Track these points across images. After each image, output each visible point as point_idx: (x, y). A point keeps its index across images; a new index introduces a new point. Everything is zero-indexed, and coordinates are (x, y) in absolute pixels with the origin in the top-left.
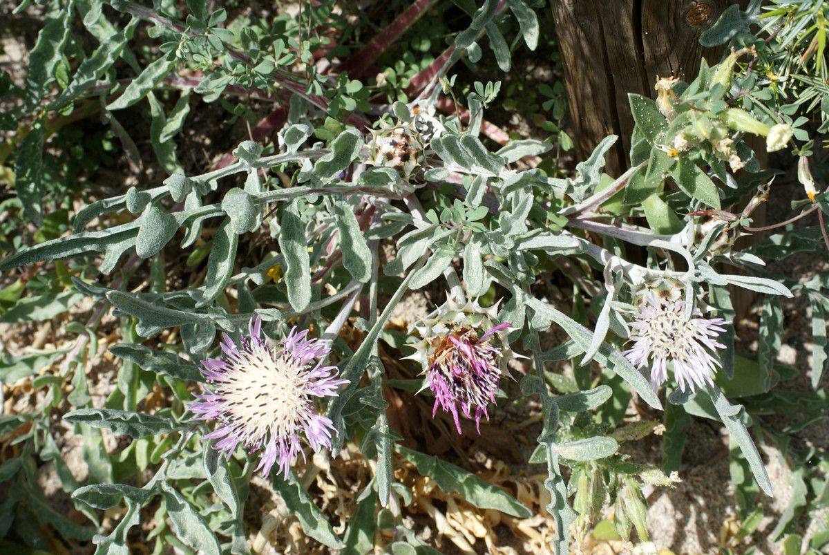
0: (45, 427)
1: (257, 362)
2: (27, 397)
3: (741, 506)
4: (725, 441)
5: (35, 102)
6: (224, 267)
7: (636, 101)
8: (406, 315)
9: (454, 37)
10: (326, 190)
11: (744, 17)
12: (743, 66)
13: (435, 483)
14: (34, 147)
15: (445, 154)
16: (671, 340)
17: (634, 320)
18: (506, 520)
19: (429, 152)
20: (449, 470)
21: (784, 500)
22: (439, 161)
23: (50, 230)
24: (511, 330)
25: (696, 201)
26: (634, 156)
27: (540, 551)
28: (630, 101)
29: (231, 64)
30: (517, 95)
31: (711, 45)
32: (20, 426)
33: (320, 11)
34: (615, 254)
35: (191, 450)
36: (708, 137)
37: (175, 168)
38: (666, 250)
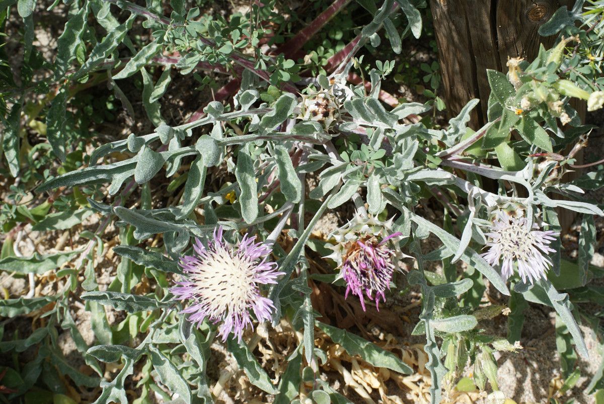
0: (65, 305)
1: (220, 259)
2: (51, 284)
3: (564, 369)
4: (553, 322)
5: (61, 73)
6: (197, 191)
7: (492, 75)
8: (323, 229)
9: (361, 29)
10: (269, 137)
11: (571, 15)
12: (570, 50)
13: (343, 349)
14: (60, 105)
15: (354, 112)
16: (516, 246)
17: (489, 231)
18: (394, 377)
19: (343, 111)
20: (354, 339)
21: (595, 365)
22: (349, 117)
23: (69, 165)
24: (401, 238)
25: (535, 147)
26: (491, 115)
27: (418, 399)
28: (488, 75)
29: (201, 47)
30: (404, 71)
31: (547, 35)
32: (47, 305)
33: (264, 10)
34: (475, 185)
35: (169, 323)
36: (545, 100)
37: (160, 122)
38: (512, 182)
